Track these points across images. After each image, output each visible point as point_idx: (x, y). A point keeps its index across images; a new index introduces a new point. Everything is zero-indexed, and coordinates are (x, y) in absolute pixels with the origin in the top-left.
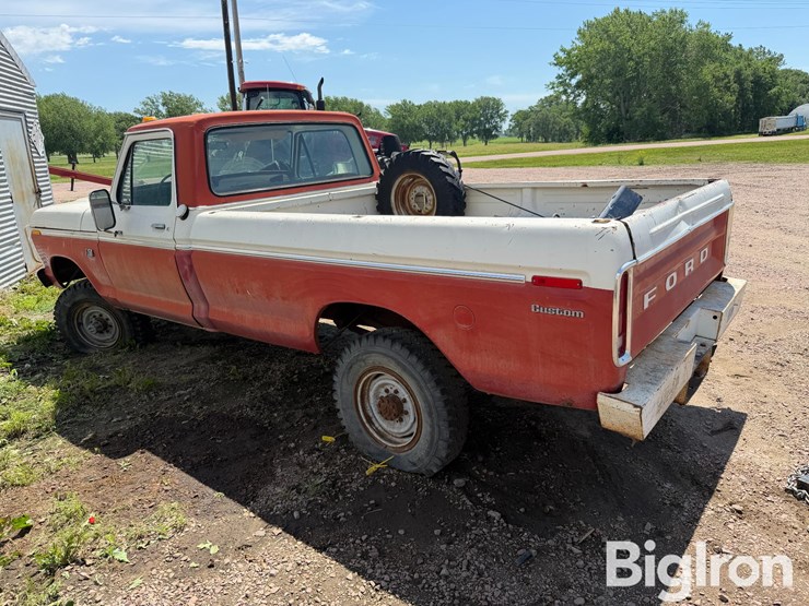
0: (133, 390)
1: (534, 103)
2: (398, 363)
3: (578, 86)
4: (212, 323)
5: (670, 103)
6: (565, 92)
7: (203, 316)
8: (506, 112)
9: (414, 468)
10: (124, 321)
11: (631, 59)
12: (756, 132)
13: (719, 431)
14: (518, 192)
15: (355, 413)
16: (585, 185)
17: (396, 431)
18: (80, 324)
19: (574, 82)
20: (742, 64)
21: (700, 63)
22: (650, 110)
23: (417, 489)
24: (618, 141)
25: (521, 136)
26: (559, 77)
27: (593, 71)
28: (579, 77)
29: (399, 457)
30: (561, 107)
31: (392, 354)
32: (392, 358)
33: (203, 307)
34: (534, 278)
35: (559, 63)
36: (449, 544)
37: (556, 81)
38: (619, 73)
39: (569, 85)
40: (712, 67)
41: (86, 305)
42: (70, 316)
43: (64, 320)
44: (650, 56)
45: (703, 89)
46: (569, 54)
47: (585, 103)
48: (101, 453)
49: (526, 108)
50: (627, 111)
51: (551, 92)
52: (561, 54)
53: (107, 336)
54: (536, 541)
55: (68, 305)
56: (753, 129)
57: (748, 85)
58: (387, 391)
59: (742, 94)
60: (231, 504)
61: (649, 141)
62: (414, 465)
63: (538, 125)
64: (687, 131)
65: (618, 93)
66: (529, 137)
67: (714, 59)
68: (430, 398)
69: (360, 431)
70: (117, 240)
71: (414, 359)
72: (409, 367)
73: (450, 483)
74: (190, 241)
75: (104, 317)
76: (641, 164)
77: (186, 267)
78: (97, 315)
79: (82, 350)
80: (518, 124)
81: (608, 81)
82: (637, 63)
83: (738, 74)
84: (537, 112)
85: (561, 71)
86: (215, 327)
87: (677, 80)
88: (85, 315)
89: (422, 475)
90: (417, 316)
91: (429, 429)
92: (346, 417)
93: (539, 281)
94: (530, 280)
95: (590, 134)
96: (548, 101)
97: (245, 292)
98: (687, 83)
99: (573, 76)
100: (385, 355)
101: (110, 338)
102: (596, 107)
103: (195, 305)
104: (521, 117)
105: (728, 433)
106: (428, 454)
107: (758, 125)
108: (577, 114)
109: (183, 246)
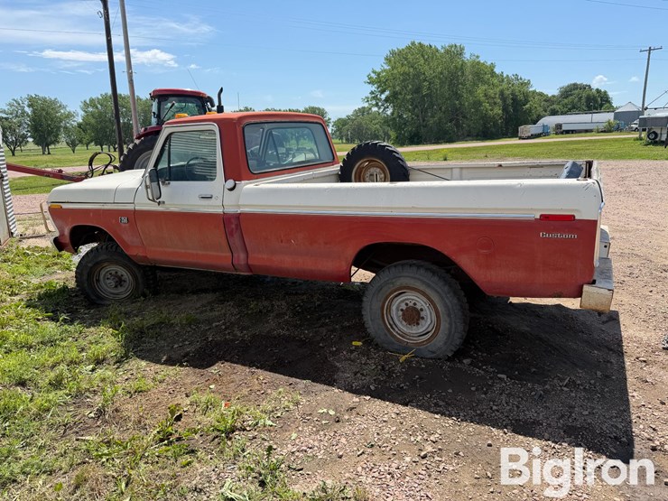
0: (177, 325)
1: (350, 113)
2: (424, 282)
3: (387, 100)
4: (249, 268)
5: (456, 115)
6: (377, 105)
7: (242, 262)
8: (329, 119)
9: (433, 356)
10: (139, 276)
11: (425, 80)
12: (517, 137)
13: (607, 322)
14: (449, 171)
15: (381, 322)
16: (500, 166)
17: (414, 332)
18: (98, 281)
19: (383, 97)
20: (505, 85)
21: (475, 84)
22: (440, 119)
23: (441, 367)
24: (418, 143)
25: (341, 138)
26: (372, 93)
27: (398, 88)
28: (387, 93)
29: (419, 349)
30: (370, 116)
31: (417, 276)
32: (419, 279)
33: (242, 256)
34: (541, 216)
35: (371, 82)
36: (485, 394)
37: (370, 96)
38: (417, 90)
39: (380, 100)
40: (484, 88)
41: (105, 264)
42: (90, 275)
43: (85, 277)
44: (440, 78)
45: (478, 104)
46: (379, 74)
47: (392, 114)
48: (191, 366)
49: (344, 117)
50: (424, 121)
51: (366, 105)
52: (373, 75)
53: (121, 290)
54: (539, 388)
55: (90, 265)
56: (515, 134)
57: (509, 101)
58: (407, 304)
59: (505, 109)
60: (320, 387)
61: (441, 143)
62: (433, 352)
63: (354, 130)
64: (468, 136)
65: (416, 106)
66: (347, 140)
67: (484, 82)
68: (449, 304)
69: (386, 335)
70: (160, 208)
71: (436, 278)
72: (433, 285)
73: (461, 362)
74: (239, 206)
75: (119, 274)
76: (445, 160)
77: (233, 226)
78: (113, 273)
79: (98, 302)
80: (339, 129)
81: (408, 97)
82: (430, 84)
83: (502, 93)
84: (353, 120)
85: (373, 88)
86: (251, 271)
87: (459, 97)
88: (103, 273)
89: (439, 359)
90: (446, 248)
91: (447, 326)
92: (372, 327)
93: (544, 217)
94: (538, 217)
95: (397, 138)
96: (362, 111)
97: (289, 241)
98: (467, 100)
99: (383, 92)
100: (412, 278)
101: (124, 291)
102: (400, 117)
103: (235, 255)
104: (341, 124)
105: (610, 323)
106: (445, 343)
107: (518, 132)
108: (387, 121)
109: (230, 210)
